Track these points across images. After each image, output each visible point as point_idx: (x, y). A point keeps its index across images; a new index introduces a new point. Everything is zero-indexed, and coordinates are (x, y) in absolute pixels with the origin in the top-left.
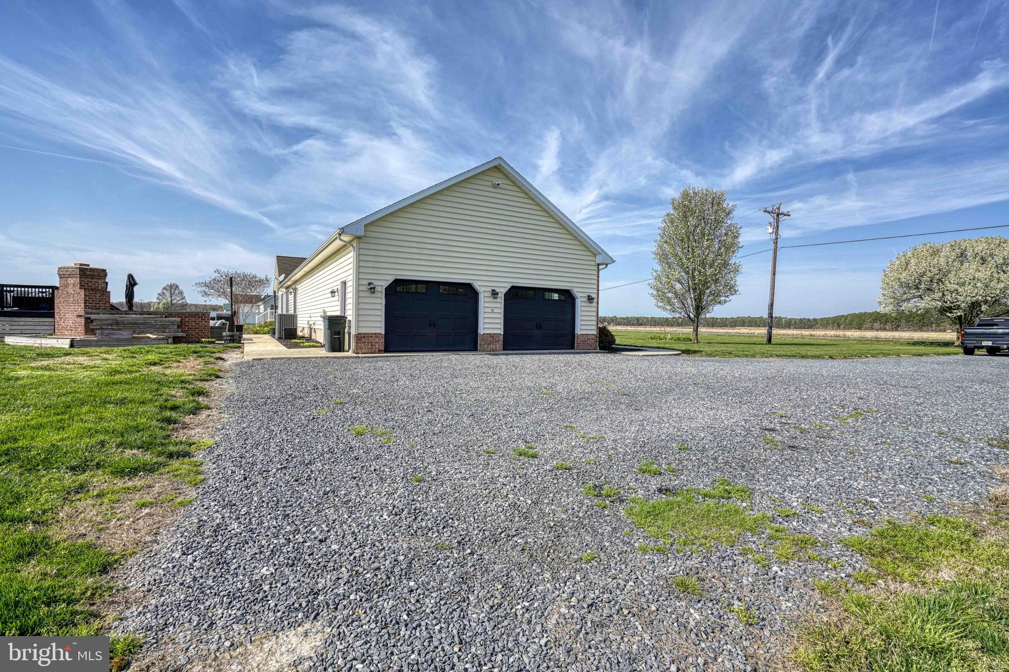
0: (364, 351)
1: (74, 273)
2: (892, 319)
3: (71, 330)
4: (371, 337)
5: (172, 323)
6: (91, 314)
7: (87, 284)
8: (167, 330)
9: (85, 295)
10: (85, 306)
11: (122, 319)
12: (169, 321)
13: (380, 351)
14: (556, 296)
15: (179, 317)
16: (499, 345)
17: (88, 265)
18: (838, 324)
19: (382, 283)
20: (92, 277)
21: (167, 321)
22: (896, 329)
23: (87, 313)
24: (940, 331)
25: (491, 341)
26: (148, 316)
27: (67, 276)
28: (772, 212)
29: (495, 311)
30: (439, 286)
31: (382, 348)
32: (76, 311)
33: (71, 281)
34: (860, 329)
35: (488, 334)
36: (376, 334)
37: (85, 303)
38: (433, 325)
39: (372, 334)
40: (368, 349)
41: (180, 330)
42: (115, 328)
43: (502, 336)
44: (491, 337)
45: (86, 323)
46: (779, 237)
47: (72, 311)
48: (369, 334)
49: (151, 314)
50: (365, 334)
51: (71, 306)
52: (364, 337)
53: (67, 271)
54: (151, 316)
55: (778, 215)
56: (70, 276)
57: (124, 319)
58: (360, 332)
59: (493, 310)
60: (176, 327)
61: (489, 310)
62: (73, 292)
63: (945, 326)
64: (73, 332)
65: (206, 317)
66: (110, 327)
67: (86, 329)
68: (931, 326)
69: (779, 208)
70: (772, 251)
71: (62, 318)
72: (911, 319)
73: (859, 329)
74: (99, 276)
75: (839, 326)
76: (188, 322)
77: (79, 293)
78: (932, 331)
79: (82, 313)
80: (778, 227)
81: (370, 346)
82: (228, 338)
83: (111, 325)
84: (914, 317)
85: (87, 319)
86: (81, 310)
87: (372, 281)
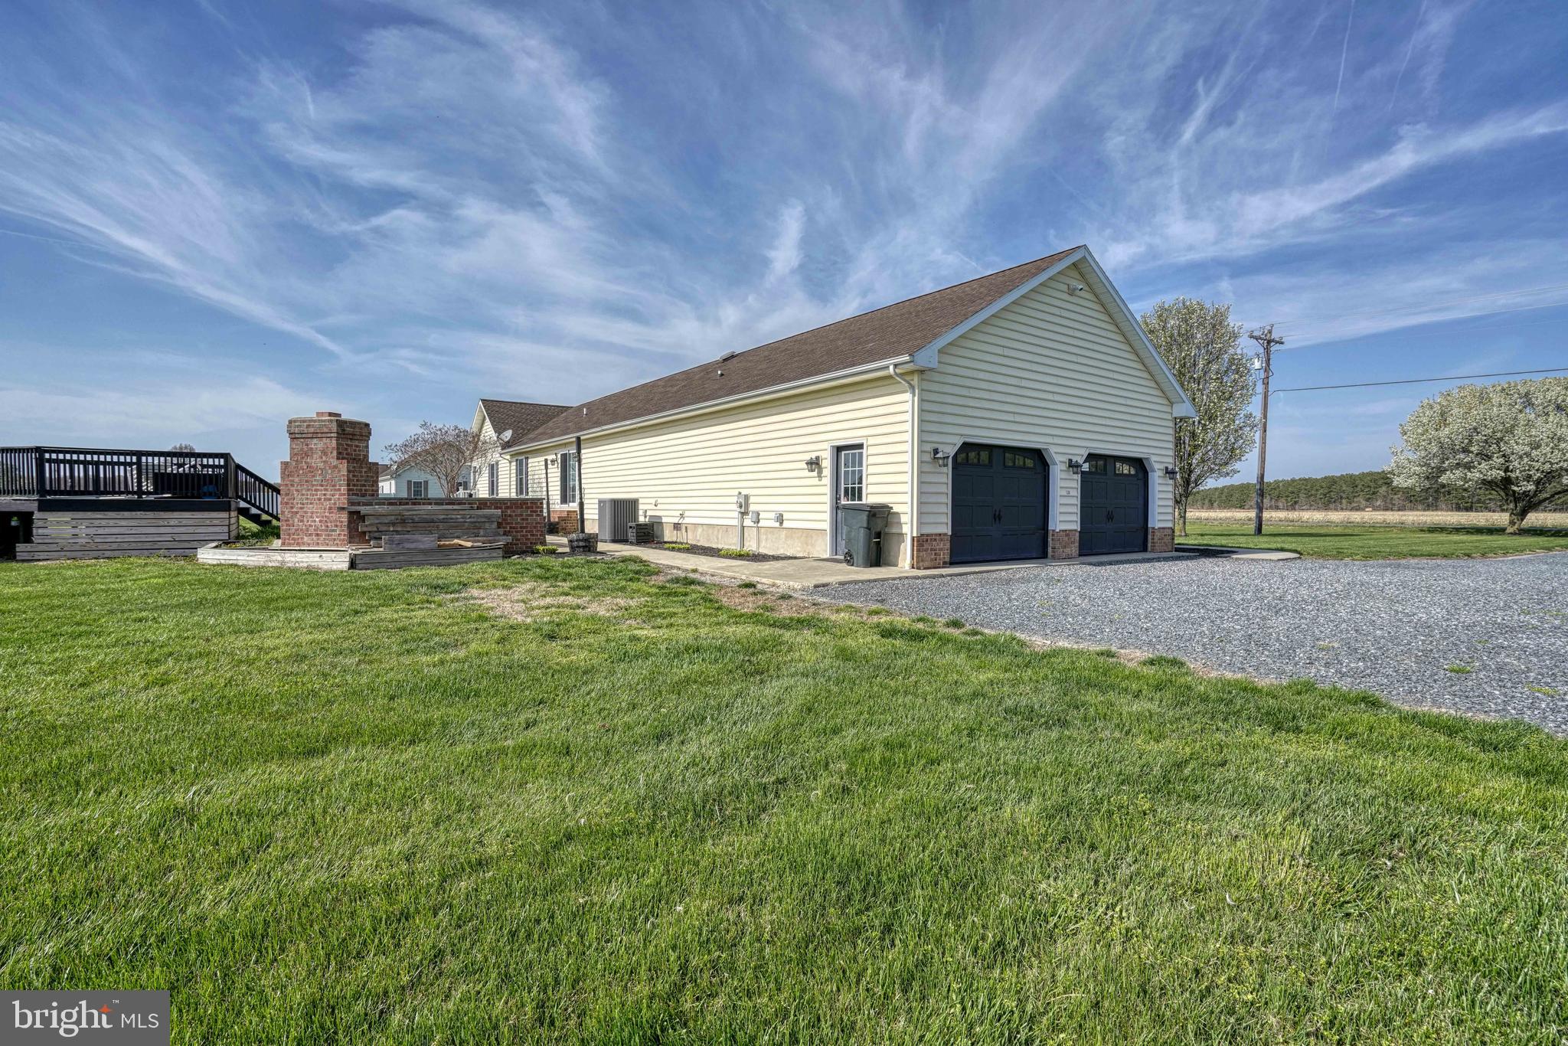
0: (926, 564)
1: (326, 430)
2: (1287, 493)
3: (317, 535)
4: (934, 540)
5: (489, 518)
6: (359, 504)
7: (346, 449)
8: (482, 532)
9: (349, 471)
10: (349, 490)
11: (411, 513)
12: (485, 516)
13: (945, 565)
14: (1126, 469)
15: (496, 508)
16: (1074, 549)
17: (339, 415)
18: (1210, 501)
19: (948, 451)
20: (352, 436)
21: (480, 516)
22: (1293, 507)
23: (352, 504)
24: (1352, 509)
25: (1066, 543)
26: (450, 507)
27: (310, 436)
28: (1261, 339)
29: (1071, 493)
30: (1004, 453)
31: (947, 559)
32: (330, 499)
33: (317, 444)
34: (1242, 507)
35: (1061, 531)
36: (940, 535)
37: (348, 485)
38: (998, 518)
39: (936, 535)
40: (932, 560)
41: (501, 531)
42: (399, 529)
43: (1078, 534)
44: (1067, 535)
45: (350, 522)
46: (1271, 374)
47: (320, 499)
48: (932, 534)
49: (453, 504)
50: (927, 535)
51: (316, 490)
52: (927, 541)
53: (308, 427)
54: (455, 507)
55: (1269, 342)
56: (315, 435)
57: (414, 513)
58: (922, 531)
59: (1069, 492)
60: (495, 525)
61: (1064, 493)
62: (321, 465)
63: (1360, 502)
64: (322, 538)
65: (538, 507)
66: (392, 529)
67: (350, 532)
68: (1341, 503)
69: (1270, 332)
70: (1261, 396)
71: (297, 513)
72: (1313, 492)
73: (1240, 507)
74: (360, 434)
75: (1212, 504)
76: (510, 516)
77: (335, 467)
78: (1342, 509)
79: (343, 501)
80: (1269, 360)
81: (934, 557)
82: (581, 544)
83: (394, 524)
84: (1317, 490)
85: (351, 513)
86: (341, 497)
87: (936, 446)
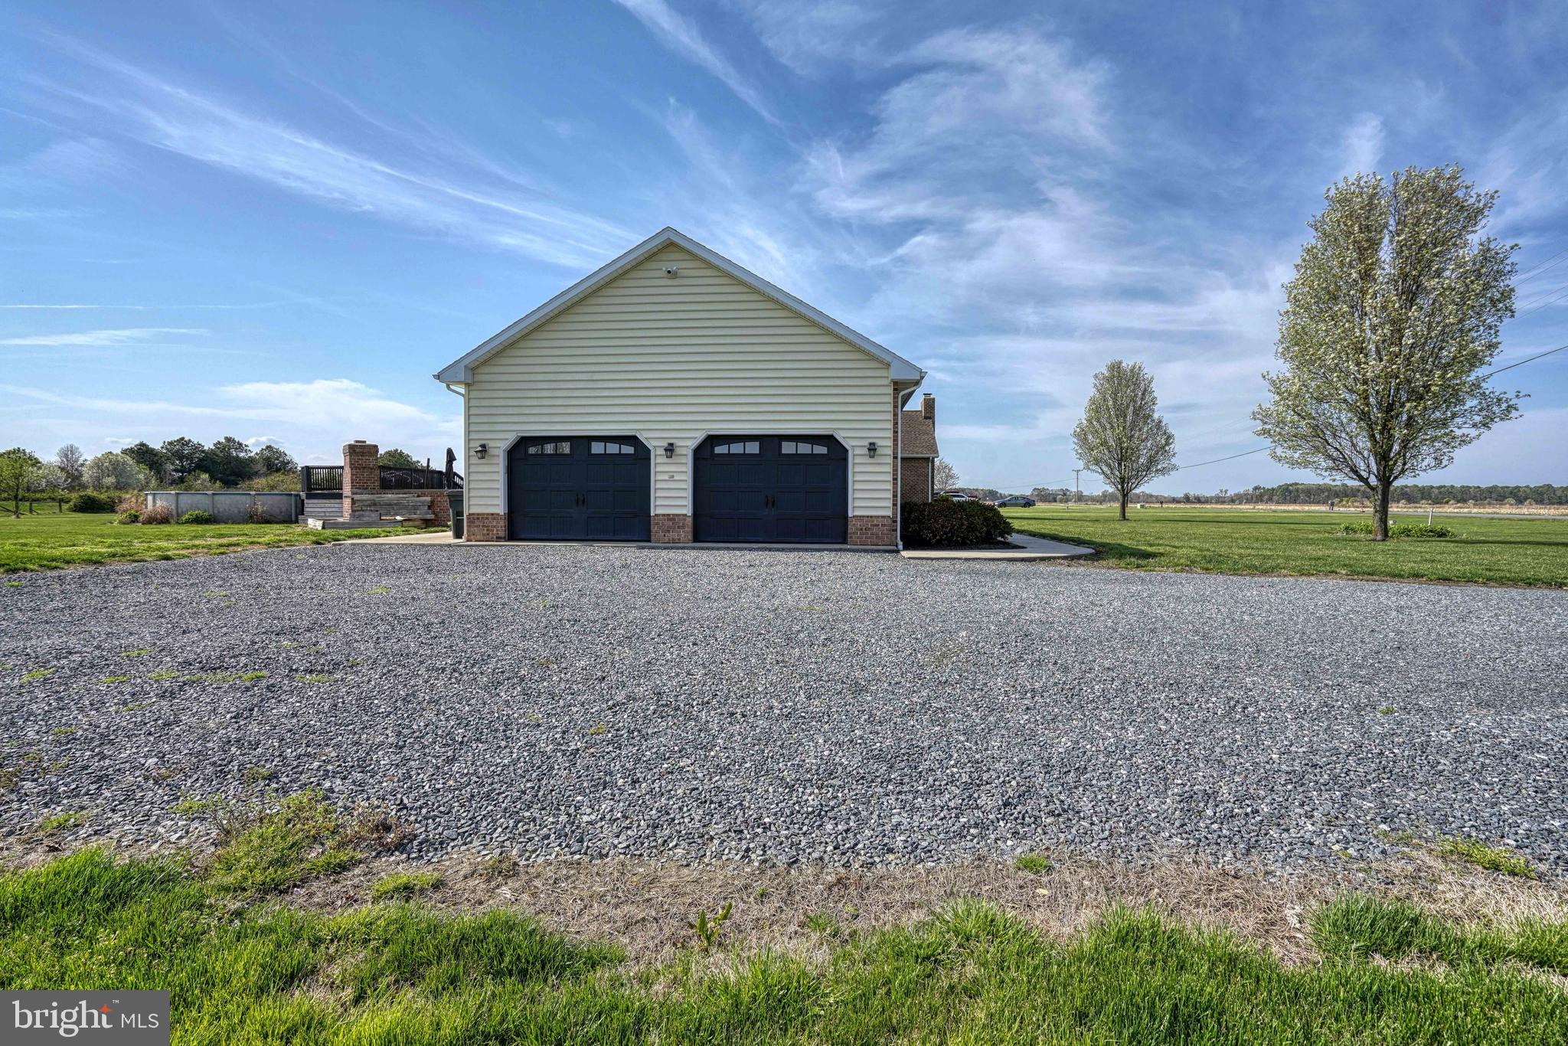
0: (478, 537)
4: (487, 518)
5: (423, 502)
6: (357, 494)
7: (357, 462)
8: (418, 512)
9: (352, 475)
10: (352, 486)
12: (420, 502)
13: (499, 539)
14: (803, 449)
16: (687, 533)
17: (365, 442)
19: (501, 445)
20: (363, 454)
21: (418, 501)
23: (353, 493)
25: (669, 527)
29: (675, 478)
31: (502, 534)
35: (664, 515)
36: (492, 514)
38: (582, 502)
39: (488, 514)
40: (484, 535)
41: (430, 511)
43: (689, 519)
44: (670, 519)
45: (352, 505)
48: (484, 514)
50: (478, 514)
52: (478, 519)
58: (471, 512)
59: (673, 477)
60: (426, 507)
61: (664, 477)
74: (370, 453)
77: (349, 472)
79: (349, 493)
81: (485, 532)
83: (370, 506)
85: (353, 499)
86: (349, 490)
87: (484, 442)
